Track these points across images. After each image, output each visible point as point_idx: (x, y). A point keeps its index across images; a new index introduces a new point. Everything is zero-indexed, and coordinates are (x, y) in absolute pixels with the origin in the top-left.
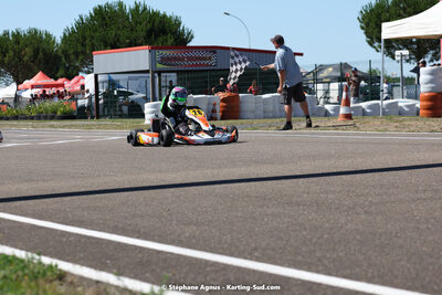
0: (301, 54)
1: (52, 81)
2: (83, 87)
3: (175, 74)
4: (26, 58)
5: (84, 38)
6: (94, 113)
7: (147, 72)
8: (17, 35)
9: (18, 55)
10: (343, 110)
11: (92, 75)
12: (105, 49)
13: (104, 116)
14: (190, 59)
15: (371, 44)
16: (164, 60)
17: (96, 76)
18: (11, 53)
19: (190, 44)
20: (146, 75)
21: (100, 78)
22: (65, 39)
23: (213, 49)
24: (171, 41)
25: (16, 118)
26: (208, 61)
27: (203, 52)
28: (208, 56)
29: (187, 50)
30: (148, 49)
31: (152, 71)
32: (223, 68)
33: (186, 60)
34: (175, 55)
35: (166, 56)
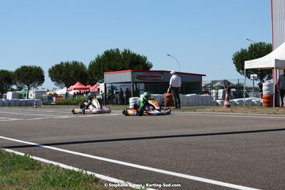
0: (205, 75)
1: (83, 86)
2: (99, 89)
3: (143, 84)
4: (71, 75)
5: (100, 66)
6: (104, 102)
8: (67, 64)
9: (68, 73)
10: (226, 103)
11: (103, 84)
12: (110, 71)
13: (109, 104)
15: (238, 71)
16: (138, 77)
17: (105, 84)
18: (64, 73)
19: (151, 70)
20: (130, 84)
21: (107, 85)
22: (90, 66)
24: (141, 68)
25: (66, 104)
26: (159, 78)
27: (157, 73)
28: (160, 75)
29: (149, 72)
30: (131, 71)
31: (133, 82)
32: (167, 81)
33: (149, 77)
34: (144, 74)
35: (139, 75)
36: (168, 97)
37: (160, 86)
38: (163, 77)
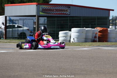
0: (113, 10)
6: (4, 37)
7: (34, 16)
11: (4, 16)
12: (8, 4)
14: (57, 10)
17: (6, 17)
20: (34, 18)
21: (8, 18)
23: (69, 6)
26: (66, 12)
27: (63, 7)
28: (66, 9)
29: (55, 6)
30: (36, 4)
31: (37, 16)
32: (73, 16)
33: (55, 11)
34: (49, 8)
35: (45, 8)
36: (100, 32)
37: (69, 20)
38: (70, 11)
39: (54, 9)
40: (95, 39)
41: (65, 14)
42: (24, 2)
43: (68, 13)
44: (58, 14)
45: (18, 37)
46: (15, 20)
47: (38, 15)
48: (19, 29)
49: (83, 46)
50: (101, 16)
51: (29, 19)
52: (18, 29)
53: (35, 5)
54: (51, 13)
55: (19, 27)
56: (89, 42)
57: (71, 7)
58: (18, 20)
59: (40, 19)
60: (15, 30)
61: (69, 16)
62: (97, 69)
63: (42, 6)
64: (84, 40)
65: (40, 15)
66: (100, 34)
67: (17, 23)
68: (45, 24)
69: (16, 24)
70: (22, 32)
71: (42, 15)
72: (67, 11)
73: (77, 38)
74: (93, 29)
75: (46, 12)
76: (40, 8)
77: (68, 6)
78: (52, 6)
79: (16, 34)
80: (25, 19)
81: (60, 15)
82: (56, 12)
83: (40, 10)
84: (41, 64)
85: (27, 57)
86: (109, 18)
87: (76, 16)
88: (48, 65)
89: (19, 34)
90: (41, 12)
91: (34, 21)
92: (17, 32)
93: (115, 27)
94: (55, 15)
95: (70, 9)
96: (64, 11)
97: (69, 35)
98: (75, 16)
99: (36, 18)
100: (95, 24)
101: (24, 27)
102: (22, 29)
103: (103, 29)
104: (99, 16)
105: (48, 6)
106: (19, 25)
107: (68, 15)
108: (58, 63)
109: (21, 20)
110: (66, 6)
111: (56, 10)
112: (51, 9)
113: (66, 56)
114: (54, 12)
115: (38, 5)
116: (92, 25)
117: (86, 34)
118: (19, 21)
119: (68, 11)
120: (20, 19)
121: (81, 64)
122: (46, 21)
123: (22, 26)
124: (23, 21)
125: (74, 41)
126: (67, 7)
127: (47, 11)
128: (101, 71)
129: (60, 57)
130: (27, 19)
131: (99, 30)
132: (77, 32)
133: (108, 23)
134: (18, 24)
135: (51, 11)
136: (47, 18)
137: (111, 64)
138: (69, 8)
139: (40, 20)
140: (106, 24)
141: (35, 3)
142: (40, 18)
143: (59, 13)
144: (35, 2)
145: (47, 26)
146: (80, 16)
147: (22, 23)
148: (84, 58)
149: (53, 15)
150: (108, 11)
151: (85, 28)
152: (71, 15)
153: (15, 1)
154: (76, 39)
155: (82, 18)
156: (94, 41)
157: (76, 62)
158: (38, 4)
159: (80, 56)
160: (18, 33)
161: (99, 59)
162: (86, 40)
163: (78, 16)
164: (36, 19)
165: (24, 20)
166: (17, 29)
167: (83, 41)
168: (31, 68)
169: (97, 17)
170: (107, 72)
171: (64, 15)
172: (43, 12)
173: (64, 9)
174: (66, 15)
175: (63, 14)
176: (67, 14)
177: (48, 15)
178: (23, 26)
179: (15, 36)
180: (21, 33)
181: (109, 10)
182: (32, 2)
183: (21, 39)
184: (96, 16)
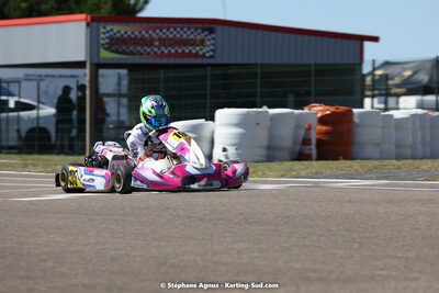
0: (375, 39)
14: (164, 42)
16: (115, 44)
23: (209, 25)
26: (198, 49)
27: (189, 29)
28: (199, 37)
29: (159, 25)
30: (86, 19)
31: (91, 64)
32: (226, 62)
33: (157, 43)
34: (136, 33)
35: (118, 35)
37: (209, 78)
38: (213, 45)
39: (152, 39)
40: (306, 150)
41: (196, 55)
42: (41, 14)
43: (207, 50)
44: (170, 55)
45: (20, 143)
46: (8, 82)
47: (95, 61)
48: (22, 113)
49: (258, 176)
50: (332, 62)
51: (60, 76)
52: (19, 117)
53: (83, 24)
54: (141, 54)
55: (21, 107)
56: (281, 160)
57: (219, 28)
58: (19, 82)
59: (103, 76)
60: (8, 119)
61: (212, 61)
62: (298, 265)
63: (108, 28)
64: (264, 152)
65: (102, 62)
66: (324, 128)
67: (17, 93)
68: (120, 95)
69: (13, 95)
70: (34, 125)
71: (109, 62)
72: (202, 43)
73: (238, 146)
74: (296, 111)
75: (124, 48)
76: (103, 36)
77: (206, 26)
78: (145, 25)
79: (13, 135)
80: (47, 76)
81: (178, 61)
82: (163, 49)
83: (102, 42)
84: (88, 249)
85: (39, 221)
86: (361, 69)
87: (239, 61)
88: (113, 252)
89: (23, 133)
90: (106, 49)
91: (78, 82)
92: (16, 127)
93: (386, 103)
94: (158, 61)
95: (213, 36)
96: (192, 45)
97: (207, 134)
98: (233, 62)
99: (87, 71)
100: (308, 93)
101: (41, 105)
102: (33, 113)
103: (333, 109)
104: (325, 62)
105: (131, 25)
106: (22, 100)
107: (205, 61)
108: (155, 243)
109: (31, 80)
110: (200, 26)
111: (160, 39)
112: (143, 38)
113: (189, 217)
114: (156, 49)
115: (95, 25)
116: (297, 95)
117: (271, 129)
118: (24, 84)
119: (208, 43)
120: (28, 78)
121: (241, 244)
122: (125, 83)
123: (35, 104)
124: (38, 85)
125: (227, 157)
126: (204, 30)
127: (126, 44)
128: (314, 271)
129: (164, 220)
130: (53, 76)
131: (319, 115)
132: (236, 122)
133: (358, 87)
134: (20, 97)
135: (142, 46)
136: (130, 71)
137: (356, 245)
138: (211, 31)
139: (101, 79)
140: (351, 93)
141: (83, 16)
142: (101, 71)
143: (173, 51)
144: (81, 12)
145: (129, 101)
146: (252, 61)
147: (36, 93)
148: (257, 223)
149: (151, 61)
150: (358, 42)
151: (265, 108)
152: (218, 61)
153: (6, 10)
154: (231, 151)
155: (259, 70)
156: (301, 156)
157: (224, 237)
158: (95, 21)
159: (241, 214)
160: (18, 131)
161: (312, 226)
162: (271, 154)
163: (245, 62)
164: (85, 75)
165: (40, 79)
166: (15, 114)
167: (260, 158)
168: (50, 263)
169: (316, 65)
170: (334, 276)
171: (192, 61)
172: (114, 48)
173: (192, 36)
174: (199, 61)
175: (190, 55)
176: (203, 56)
177: (130, 59)
178: (39, 102)
179: (7, 141)
180: (32, 130)
181: (362, 39)
182: (71, 12)
183: (30, 153)
184: (312, 62)
